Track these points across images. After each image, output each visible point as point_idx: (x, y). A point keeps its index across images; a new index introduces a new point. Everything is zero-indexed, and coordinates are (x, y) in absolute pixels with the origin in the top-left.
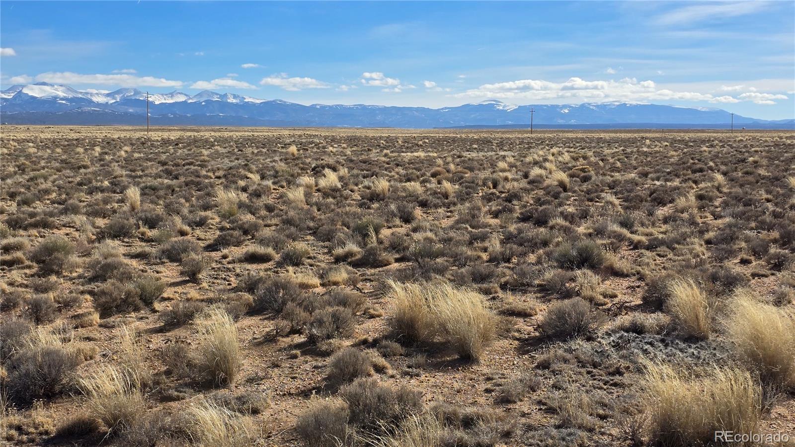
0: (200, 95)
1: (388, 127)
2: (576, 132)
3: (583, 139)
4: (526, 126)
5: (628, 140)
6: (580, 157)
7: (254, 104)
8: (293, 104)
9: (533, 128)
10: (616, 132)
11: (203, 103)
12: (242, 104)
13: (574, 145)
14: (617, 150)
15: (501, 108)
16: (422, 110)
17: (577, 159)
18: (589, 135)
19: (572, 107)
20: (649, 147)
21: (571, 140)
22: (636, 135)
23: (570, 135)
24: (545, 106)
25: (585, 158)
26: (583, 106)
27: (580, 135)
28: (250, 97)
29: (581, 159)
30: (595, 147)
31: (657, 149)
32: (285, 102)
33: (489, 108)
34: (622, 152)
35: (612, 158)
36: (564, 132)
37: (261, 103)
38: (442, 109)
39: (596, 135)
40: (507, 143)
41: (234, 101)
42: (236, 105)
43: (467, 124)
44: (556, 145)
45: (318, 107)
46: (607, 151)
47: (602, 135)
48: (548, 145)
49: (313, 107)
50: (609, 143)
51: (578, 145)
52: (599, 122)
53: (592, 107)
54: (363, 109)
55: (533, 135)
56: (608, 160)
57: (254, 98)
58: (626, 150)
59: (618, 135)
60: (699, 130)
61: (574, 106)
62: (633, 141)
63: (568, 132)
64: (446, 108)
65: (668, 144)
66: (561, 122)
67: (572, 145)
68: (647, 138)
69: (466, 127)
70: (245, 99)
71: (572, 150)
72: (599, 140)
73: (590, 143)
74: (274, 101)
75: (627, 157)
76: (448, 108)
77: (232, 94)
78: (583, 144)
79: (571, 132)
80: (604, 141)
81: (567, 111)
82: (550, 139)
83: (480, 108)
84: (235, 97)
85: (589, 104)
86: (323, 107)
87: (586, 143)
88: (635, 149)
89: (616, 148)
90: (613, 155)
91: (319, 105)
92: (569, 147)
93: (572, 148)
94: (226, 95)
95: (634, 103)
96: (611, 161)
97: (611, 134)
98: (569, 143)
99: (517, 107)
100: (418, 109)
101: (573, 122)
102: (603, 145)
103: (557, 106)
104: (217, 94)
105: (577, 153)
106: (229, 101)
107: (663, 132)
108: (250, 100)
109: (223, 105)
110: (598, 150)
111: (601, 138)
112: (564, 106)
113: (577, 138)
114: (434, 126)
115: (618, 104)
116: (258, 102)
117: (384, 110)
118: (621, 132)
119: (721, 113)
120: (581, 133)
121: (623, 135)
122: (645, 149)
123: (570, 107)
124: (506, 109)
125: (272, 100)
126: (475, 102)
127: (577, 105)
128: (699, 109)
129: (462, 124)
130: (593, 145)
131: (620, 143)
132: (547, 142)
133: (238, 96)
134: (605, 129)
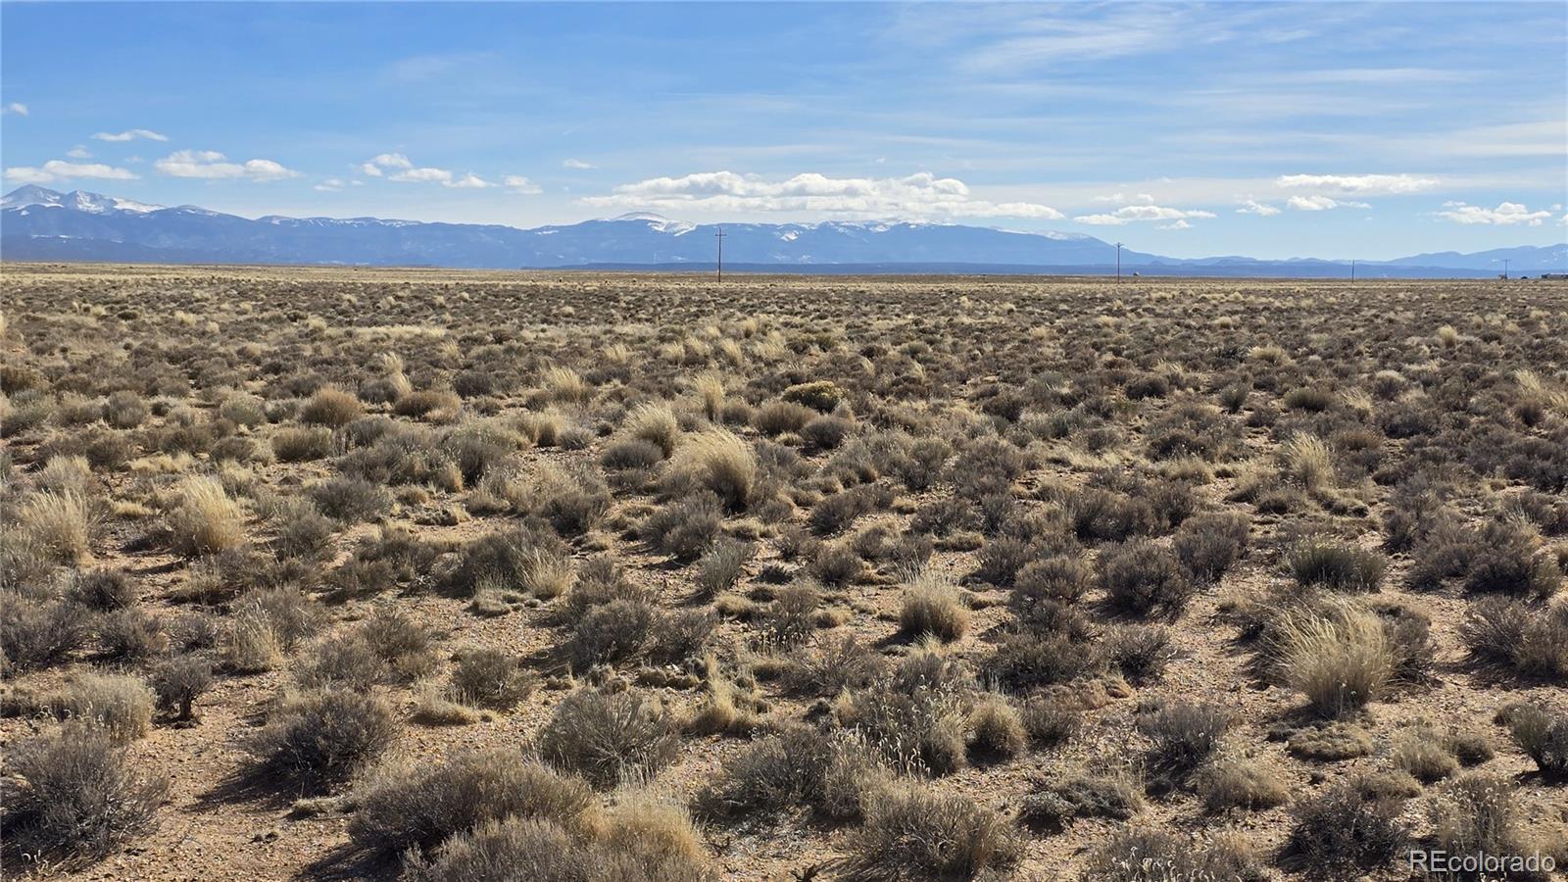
0: (18, 194)
1: (427, 266)
2: (812, 279)
3: (823, 293)
4: (709, 266)
5: (921, 297)
6: (811, 342)
7: (135, 215)
8: (221, 216)
9: (721, 270)
10: (891, 280)
11: (24, 213)
12: (109, 214)
13: (804, 307)
14: (901, 322)
15: (661, 229)
16: (499, 231)
17: (805, 348)
18: (837, 286)
19: (803, 229)
20: (970, 313)
21: (798, 296)
22: (931, 286)
23: (799, 286)
24: (750, 226)
25: (825, 345)
26: (824, 228)
27: (818, 286)
28: (128, 201)
29: (815, 349)
30: (849, 314)
31: (992, 318)
32: (204, 211)
33: (635, 228)
34: (915, 328)
35: (895, 344)
36: (785, 278)
37: (152, 213)
38: (541, 229)
39: (852, 287)
40: (653, 301)
41: (93, 208)
42: (98, 216)
43: (593, 261)
44: (762, 307)
45: (277, 222)
46: (878, 325)
47: (863, 286)
48: (743, 308)
49: (265, 223)
50: (882, 304)
51: (811, 307)
52: (858, 261)
53: (841, 230)
54: (370, 228)
55: (722, 286)
56: (885, 352)
57: (136, 203)
58: (922, 322)
59: (895, 286)
60: (1052, 277)
61: (806, 227)
62: (933, 300)
63: (795, 279)
64: (548, 228)
65: (1013, 307)
66: (781, 258)
67: (797, 309)
68: (959, 294)
69: (590, 267)
70: (116, 203)
71: (797, 320)
72: (859, 298)
73: (839, 302)
74: (179, 209)
75: (931, 343)
76: (554, 228)
77: (87, 194)
78: (823, 306)
79: (800, 279)
80: (871, 300)
81: (793, 237)
82: (753, 294)
83: (618, 227)
84: (94, 198)
85: (837, 224)
86: (287, 223)
87: (827, 305)
88: (943, 320)
89: (898, 315)
90: (897, 335)
91: (278, 217)
92: (792, 313)
93: (796, 314)
94: (73, 196)
95: (923, 221)
96: (893, 352)
97: (881, 285)
98: (792, 302)
99: (694, 228)
100: (489, 229)
101: (805, 259)
102: (868, 308)
103: (774, 227)
104: (55, 193)
105: (808, 331)
106: (80, 207)
107: (984, 280)
108: (129, 206)
109: (68, 215)
110: (858, 322)
111: (862, 292)
112: (789, 228)
113: (811, 292)
114: (524, 265)
115: (892, 223)
116: (145, 210)
117: (417, 230)
118: (900, 280)
119: (1091, 244)
120: (821, 281)
121: (906, 287)
122: (967, 320)
123: (799, 228)
124: (671, 230)
125: (175, 206)
126: (607, 217)
127: (813, 225)
128: (1049, 236)
129: (583, 260)
130: (845, 308)
131: (904, 303)
132: (744, 300)
133: (101, 198)
134: (869, 274)
